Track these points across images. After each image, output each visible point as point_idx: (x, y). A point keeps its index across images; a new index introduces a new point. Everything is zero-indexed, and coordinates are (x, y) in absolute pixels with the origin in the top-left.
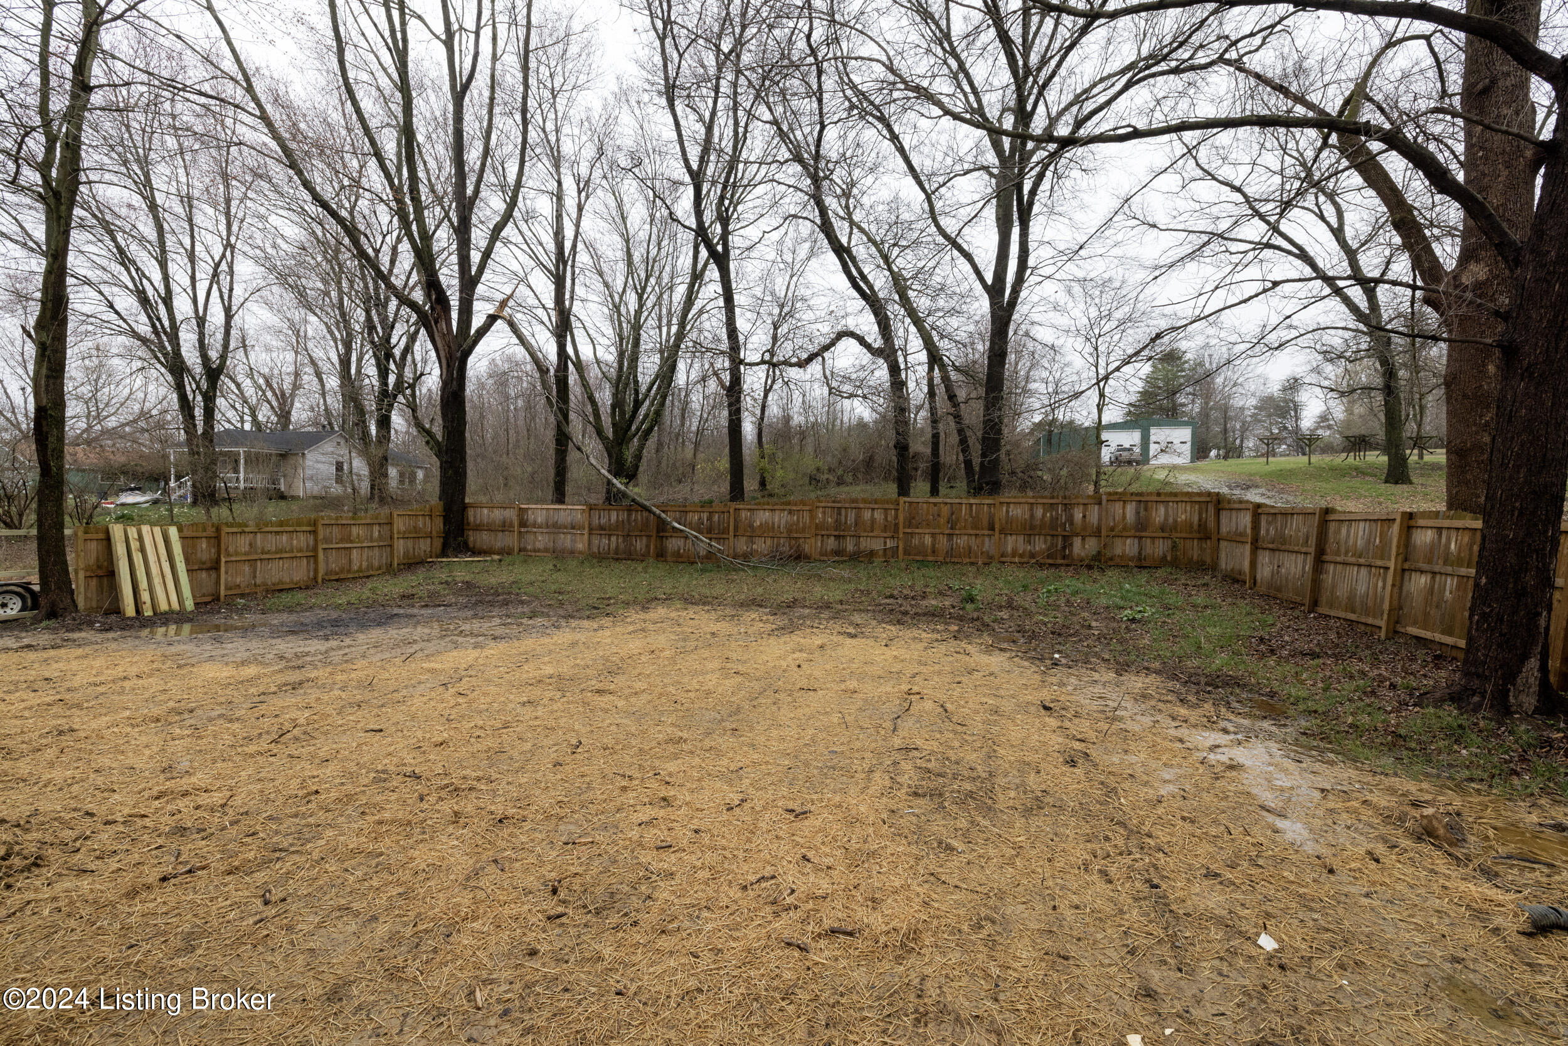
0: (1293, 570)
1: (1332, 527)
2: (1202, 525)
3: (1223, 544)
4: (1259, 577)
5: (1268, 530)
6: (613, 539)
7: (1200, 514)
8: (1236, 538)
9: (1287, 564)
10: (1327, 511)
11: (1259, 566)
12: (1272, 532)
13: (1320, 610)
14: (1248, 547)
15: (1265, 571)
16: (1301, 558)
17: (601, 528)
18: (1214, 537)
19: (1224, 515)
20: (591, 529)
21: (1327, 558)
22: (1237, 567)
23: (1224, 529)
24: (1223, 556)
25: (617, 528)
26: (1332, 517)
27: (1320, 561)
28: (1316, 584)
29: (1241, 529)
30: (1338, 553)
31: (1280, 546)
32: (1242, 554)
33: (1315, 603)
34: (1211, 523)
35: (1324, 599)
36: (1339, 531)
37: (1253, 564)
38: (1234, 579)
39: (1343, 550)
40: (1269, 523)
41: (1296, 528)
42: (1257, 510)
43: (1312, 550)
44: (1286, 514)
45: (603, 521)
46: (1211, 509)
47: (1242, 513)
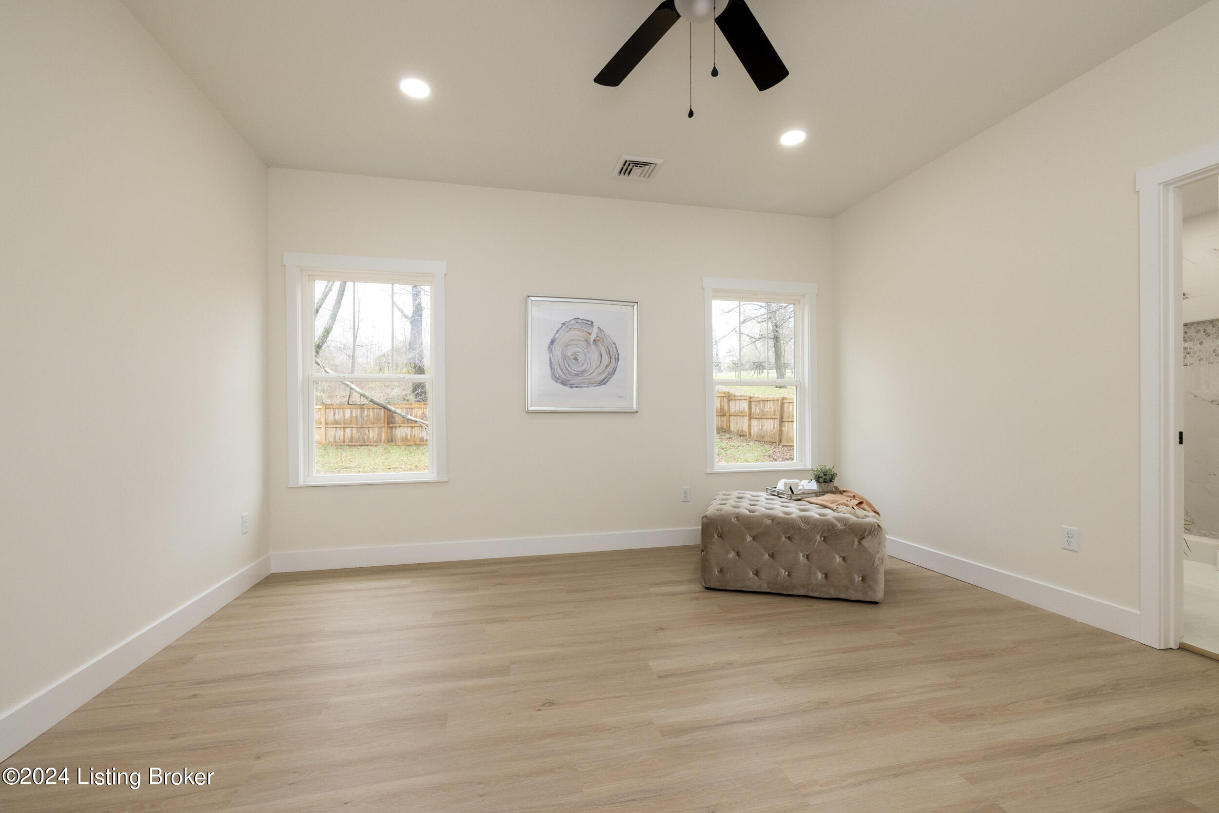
0: (769, 427)
1: (786, 405)
2: (722, 409)
3: (732, 418)
4: (752, 432)
5: (756, 409)
6: (348, 430)
7: (721, 403)
8: (740, 415)
9: (766, 425)
10: (783, 399)
11: (752, 427)
12: (758, 410)
13: (783, 444)
14: (747, 418)
15: (755, 429)
16: (772, 421)
17: (336, 422)
18: (728, 415)
19: (732, 403)
20: (326, 424)
21: (783, 420)
22: (740, 429)
23: (732, 411)
24: (732, 424)
25: (351, 422)
26: (785, 401)
27: (782, 421)
28: (781, 431)
29: (742, 409)
30: (789, 417)
31: (762, 417)
32: (743, 422)
33: (780, 441)
34: (726, 408)
35: (784, 439)
36: (788, 408)
37: (750, 426)
38: (741, 435)
39: (791, 416)
40: (756, 406)
41: (770, 407)
42: (750, 400)
43: (778, 417)
44: (765, 401)
45: (337, 417)
46: (726, 400)
47: (742, 402)
